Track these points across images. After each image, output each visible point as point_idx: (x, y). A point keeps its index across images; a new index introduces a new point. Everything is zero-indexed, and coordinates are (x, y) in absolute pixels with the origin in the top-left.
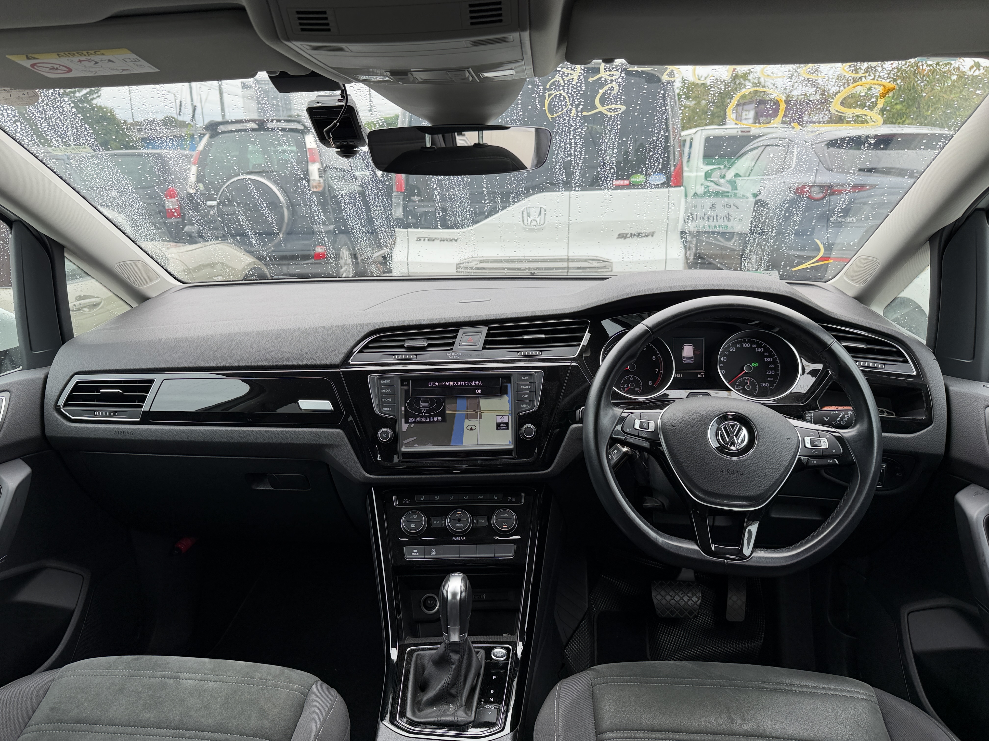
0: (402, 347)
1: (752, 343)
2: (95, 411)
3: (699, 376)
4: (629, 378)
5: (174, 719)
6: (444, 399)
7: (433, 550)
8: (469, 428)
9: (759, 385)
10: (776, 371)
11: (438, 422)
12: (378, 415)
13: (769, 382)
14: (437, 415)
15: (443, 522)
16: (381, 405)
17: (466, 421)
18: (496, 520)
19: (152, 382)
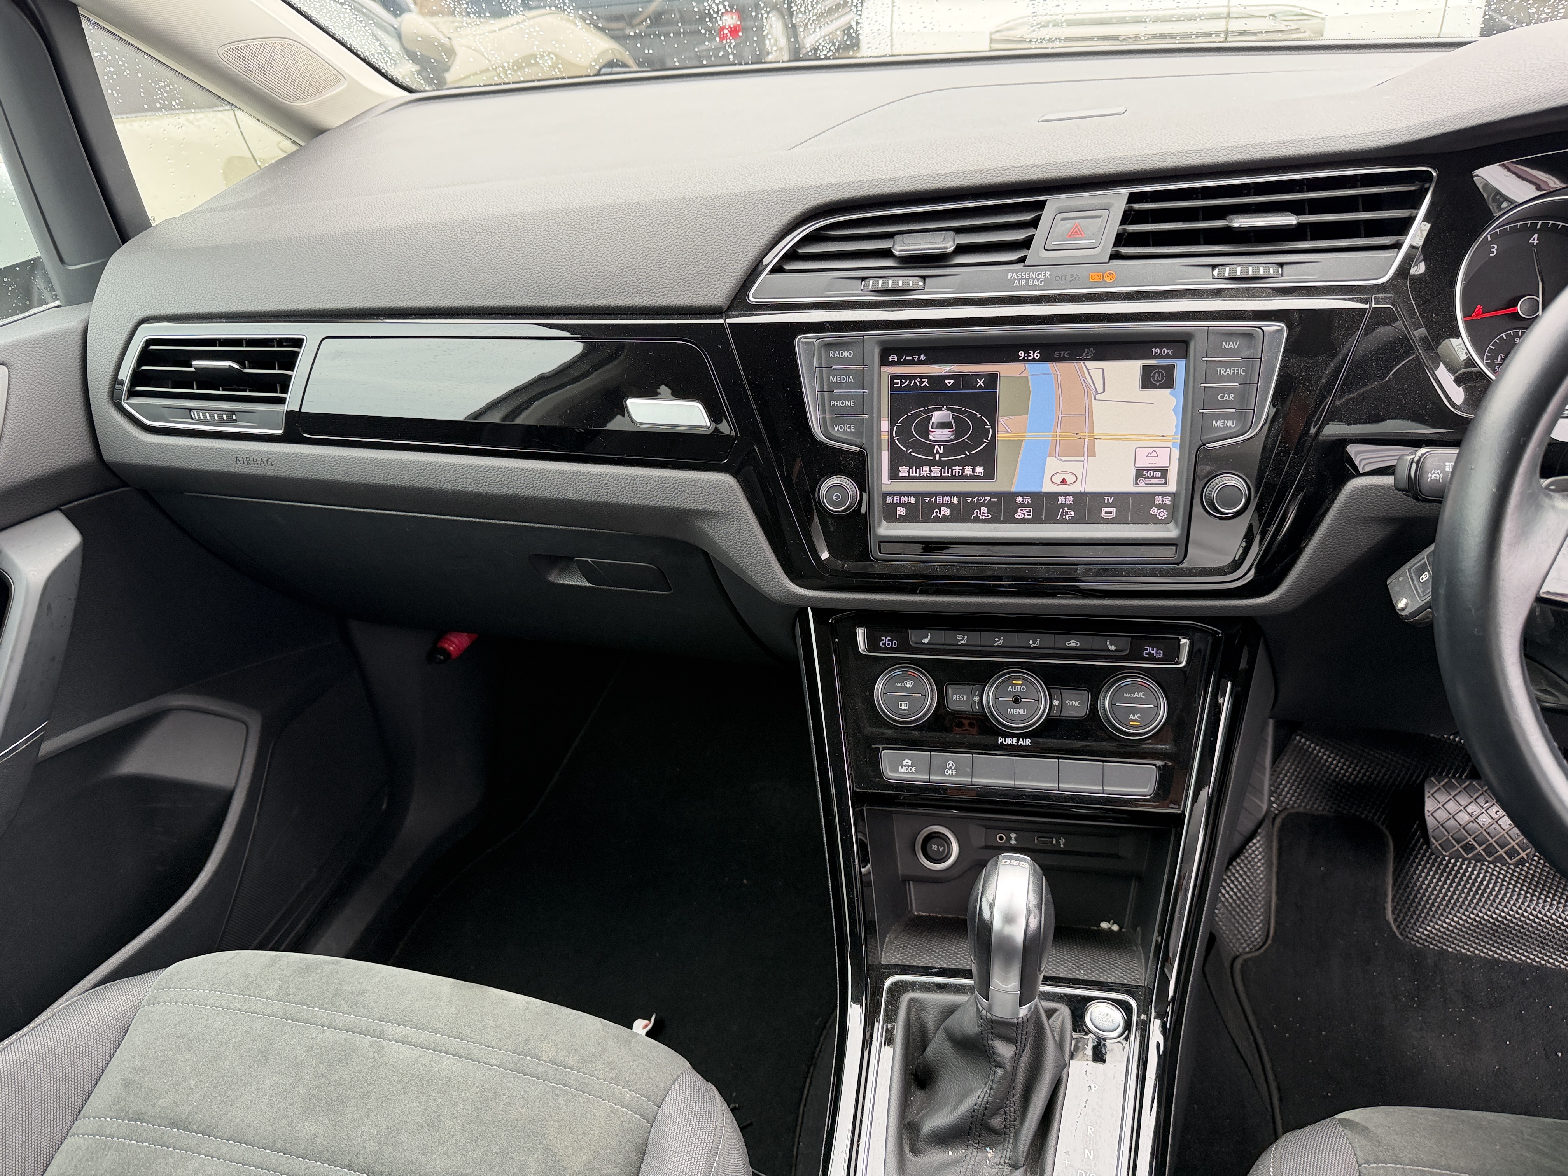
0: (886, 254)
2: (190, 410)
4: (1511, 338)
5: (364, 1147)
7: (950, 764)
8: (1058, 479)
12: (821, 443)
15: (977, 699)
16: (832, 416)
17: (1051, 460)
18: (1112, 704)
19: (298, 342)
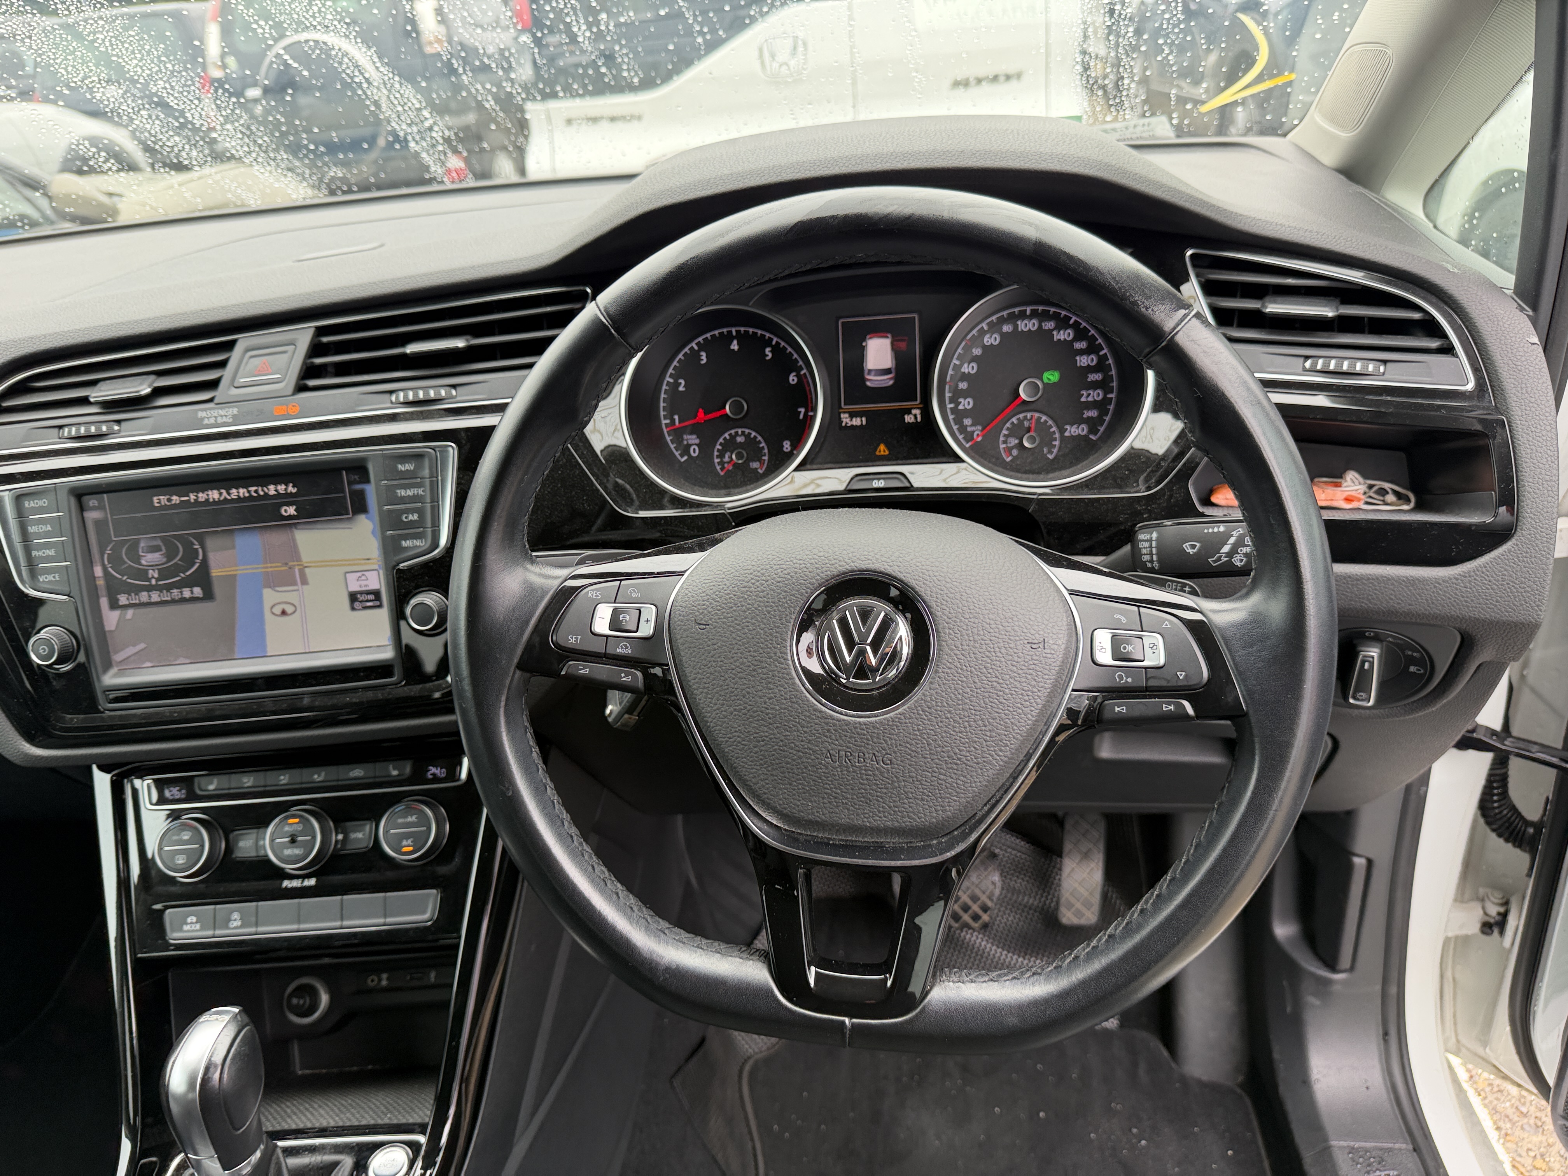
0: (84, 401)
1: (1044, 316)
3: (909, 419)
4: (733, 437)
6: (201, 538)
7: (236, 915)
8: (278, 610)
9: (1062, 431)
10: (1107, 389)
11: (193, 599)
12: (28, 595)
13: (1088, 421)
14: (188, 583)
15: (261, 843)
16: (33, 567)
17: (268, 593)
18: (386, 833)
